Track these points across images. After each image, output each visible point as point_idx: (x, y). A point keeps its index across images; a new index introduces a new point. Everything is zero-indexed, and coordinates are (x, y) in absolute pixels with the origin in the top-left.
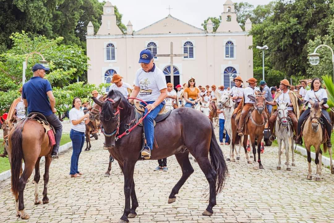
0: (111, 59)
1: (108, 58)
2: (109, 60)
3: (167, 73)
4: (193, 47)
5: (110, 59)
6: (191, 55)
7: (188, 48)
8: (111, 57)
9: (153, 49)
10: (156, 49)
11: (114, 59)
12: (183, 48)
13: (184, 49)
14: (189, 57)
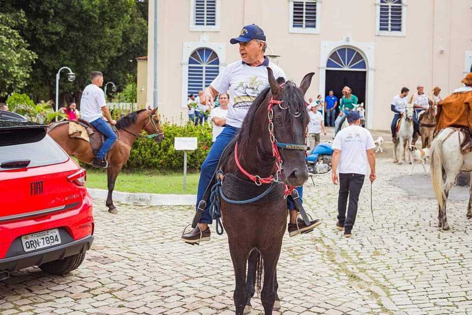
0: (205, 22)
1: (199, 22)
2: (202, 26)
3: (340, 65)
4: (400, 6)
5: (203, 24)
6: (397, 26)
7: (390, 7)
8: (205, 19)
9: (306, 5)
10: (315, 6)
11: (214, 24)
12: (378, 8)
13: (381, 9)
14: (390, 29)
